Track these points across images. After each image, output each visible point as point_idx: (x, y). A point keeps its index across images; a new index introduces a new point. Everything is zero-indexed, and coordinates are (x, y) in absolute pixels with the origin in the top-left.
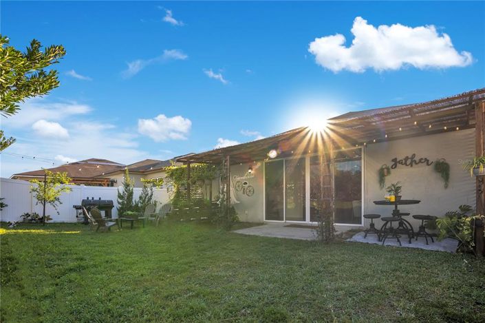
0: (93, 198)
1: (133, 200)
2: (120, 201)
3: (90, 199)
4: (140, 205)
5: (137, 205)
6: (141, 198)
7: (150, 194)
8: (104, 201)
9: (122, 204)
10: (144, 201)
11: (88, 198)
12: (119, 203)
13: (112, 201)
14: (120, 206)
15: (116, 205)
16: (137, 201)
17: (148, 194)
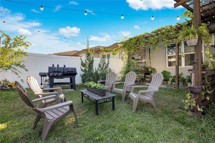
0: (58, 65)
1: (94, 68)
2: (83, 68)
3: (56, 66)
4: (99, 72)
5: (97, 72)
6: (100, 65)
7: (107, 63)
8: (68, 69)
9: (85, 71)
10: (102, 69)
11: (53, 65)
12: (82, 70)
13: (75, 69)
14: (83, 73)
15: (79, 72)
16: (97, 68)
17: (105, 63)
